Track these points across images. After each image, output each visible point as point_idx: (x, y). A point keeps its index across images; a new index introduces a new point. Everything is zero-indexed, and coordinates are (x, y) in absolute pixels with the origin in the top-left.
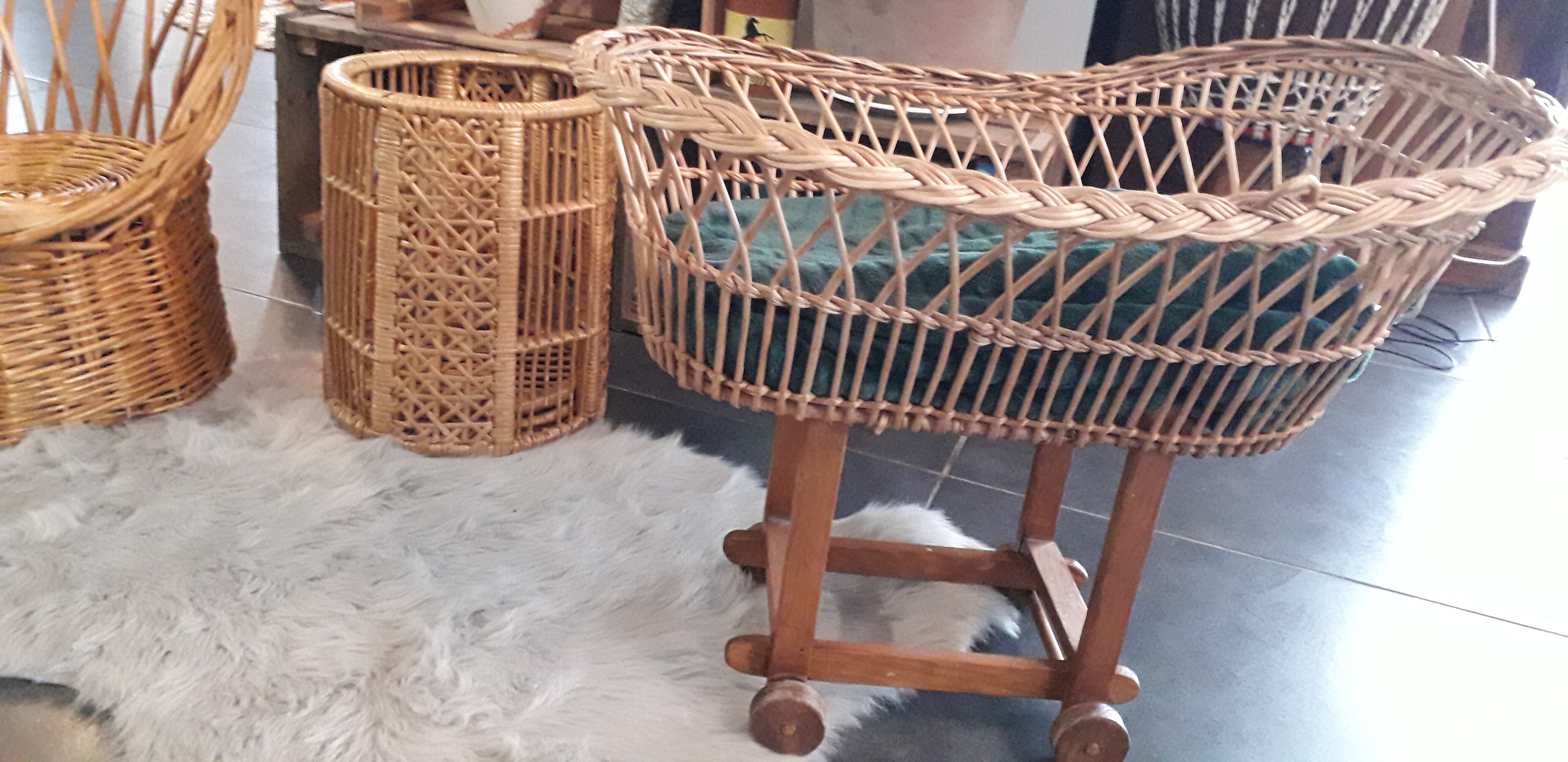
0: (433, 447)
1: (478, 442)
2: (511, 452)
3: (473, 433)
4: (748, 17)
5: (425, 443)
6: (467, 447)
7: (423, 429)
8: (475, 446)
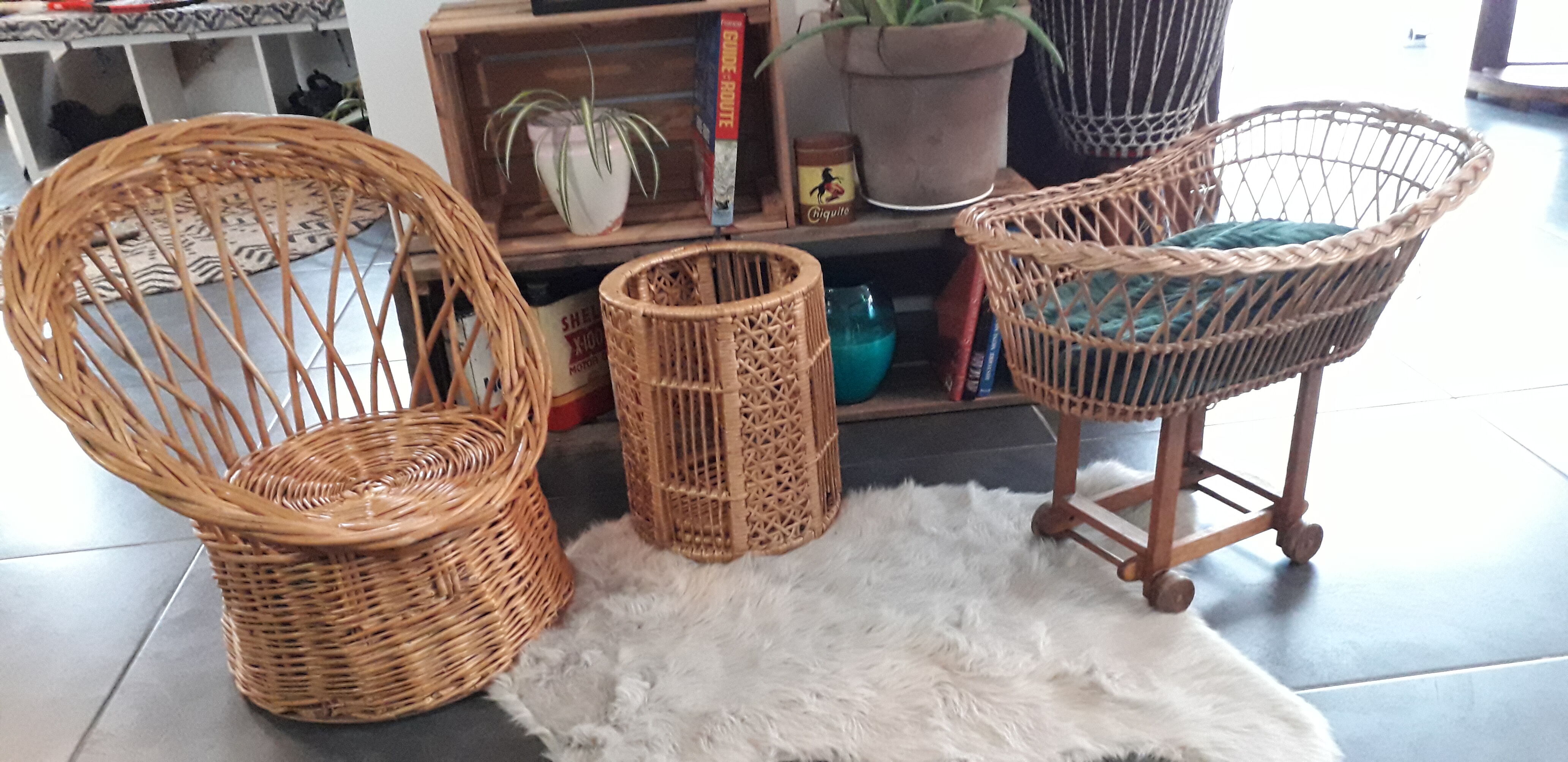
0: (781, 548)
1: (807, 532)
2: (823, 532)
3: (802, 528)
4: (823, 168)
5: (774, 548)
6: (801, 539)
7: (774, 536)
8: (805, 537)
